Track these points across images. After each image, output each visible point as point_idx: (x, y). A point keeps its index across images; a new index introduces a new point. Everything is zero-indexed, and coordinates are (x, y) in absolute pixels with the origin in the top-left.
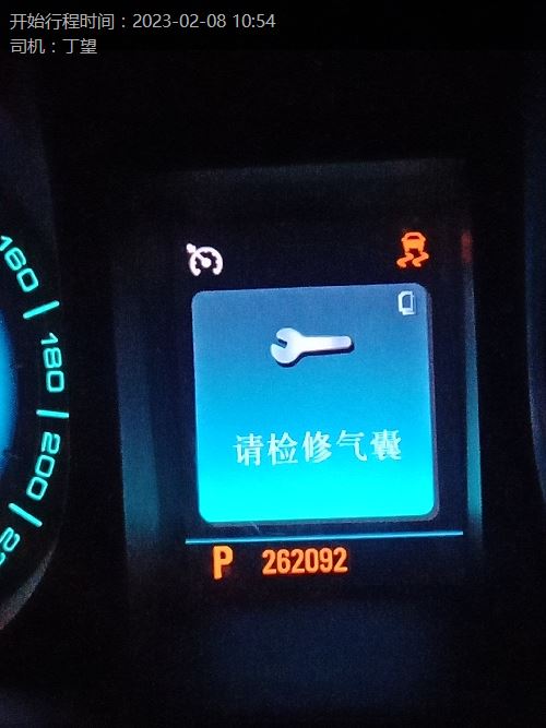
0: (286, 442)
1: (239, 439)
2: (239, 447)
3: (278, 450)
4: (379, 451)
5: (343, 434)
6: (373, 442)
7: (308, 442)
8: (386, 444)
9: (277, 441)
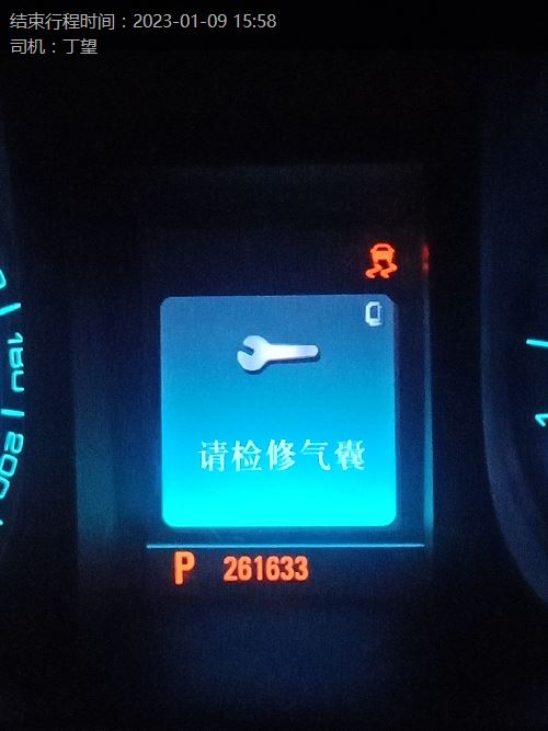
0: (251, 449)
1: (204, 445)
2: (204, 453)
3: (242, 456)
4: (343, 461)
5: (308, 443)
6: (338, 452)
7: (272, 449)
8: (350, 454)
9: (242, 448)
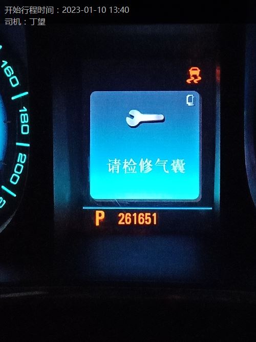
0: (132, 163)
1: (110, 161)
2: (110, 165)
3: (128, 166)
4: (175, 169)
5: (158, 160)
6: (172, 164)
7: (142, 164)
8: (178, 165)
9: (127, 162)
